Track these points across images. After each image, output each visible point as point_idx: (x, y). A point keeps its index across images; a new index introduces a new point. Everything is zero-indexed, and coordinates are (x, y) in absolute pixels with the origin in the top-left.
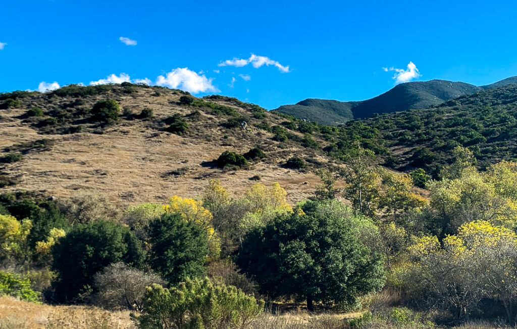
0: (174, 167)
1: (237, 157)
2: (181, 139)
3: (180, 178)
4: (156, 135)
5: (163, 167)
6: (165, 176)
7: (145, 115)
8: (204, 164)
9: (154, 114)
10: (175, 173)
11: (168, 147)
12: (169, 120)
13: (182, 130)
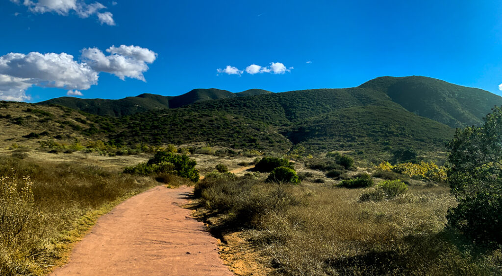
0: (11, 137)
1: (36, 134)
2: (18, 126)
3: (11, 141)
4: (9, 125)
5: (6, 137)
6: (6, 140)
7: (8, 117)
8: (23, 137)
9: (12, 116)
10: (10, 140)
11: (12, 130)
12: (17, 119)
13: (20, 123)
